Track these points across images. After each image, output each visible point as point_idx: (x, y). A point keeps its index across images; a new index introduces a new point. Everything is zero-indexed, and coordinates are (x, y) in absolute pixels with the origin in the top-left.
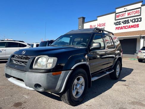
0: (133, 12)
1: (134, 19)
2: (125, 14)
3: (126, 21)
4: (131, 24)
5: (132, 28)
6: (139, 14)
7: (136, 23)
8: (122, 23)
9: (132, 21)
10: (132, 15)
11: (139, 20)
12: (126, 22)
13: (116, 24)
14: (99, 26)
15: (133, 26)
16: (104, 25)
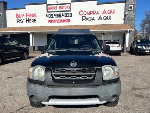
0: (64, 6)
2: (57, 7)
3: (58, 14)
4: (63, 18)
5: (64, 23)
6: (70, 9)
7: (67, 18)
8: (55, 16)
9: (64, 15)
10: (63, 10)
11: (70, 15)
12: (58, 16)
13: (48, 16)
15: (64, 21)
16: (35, 15)
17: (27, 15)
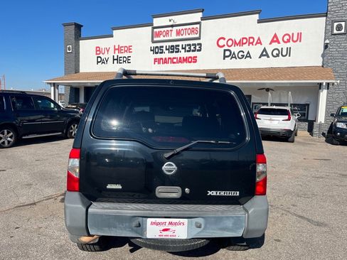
0: (186, 29)
1: (188, 45)
2: (171, 31)
3: (173, 46)
4: (183, 54)
5: (185, 64)
6: (198, 36)
7: (192, 54)
8: (166, 49)
9: (185, 48)
10: (184, 37)
11: (197, 48)
12: (174, 49)
13: (154, 50)
15: (186, 60)
16: (129, 49)
17: (115, 49)
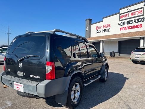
0: (136, 12)
1: (137, 19)
2: (128, 14)
3: (129, 21)
4: (135, 24)
5: (136, 28)
6: (142, 14)
7: (139, 23)
8: (126, 23)
9: (136, 21)
10: (135, 16)
11: (142, 20)
13: (120, 24)
14: (104, 27)
15: (136, 27)
16: (109, 25)
17: (104, 26)
